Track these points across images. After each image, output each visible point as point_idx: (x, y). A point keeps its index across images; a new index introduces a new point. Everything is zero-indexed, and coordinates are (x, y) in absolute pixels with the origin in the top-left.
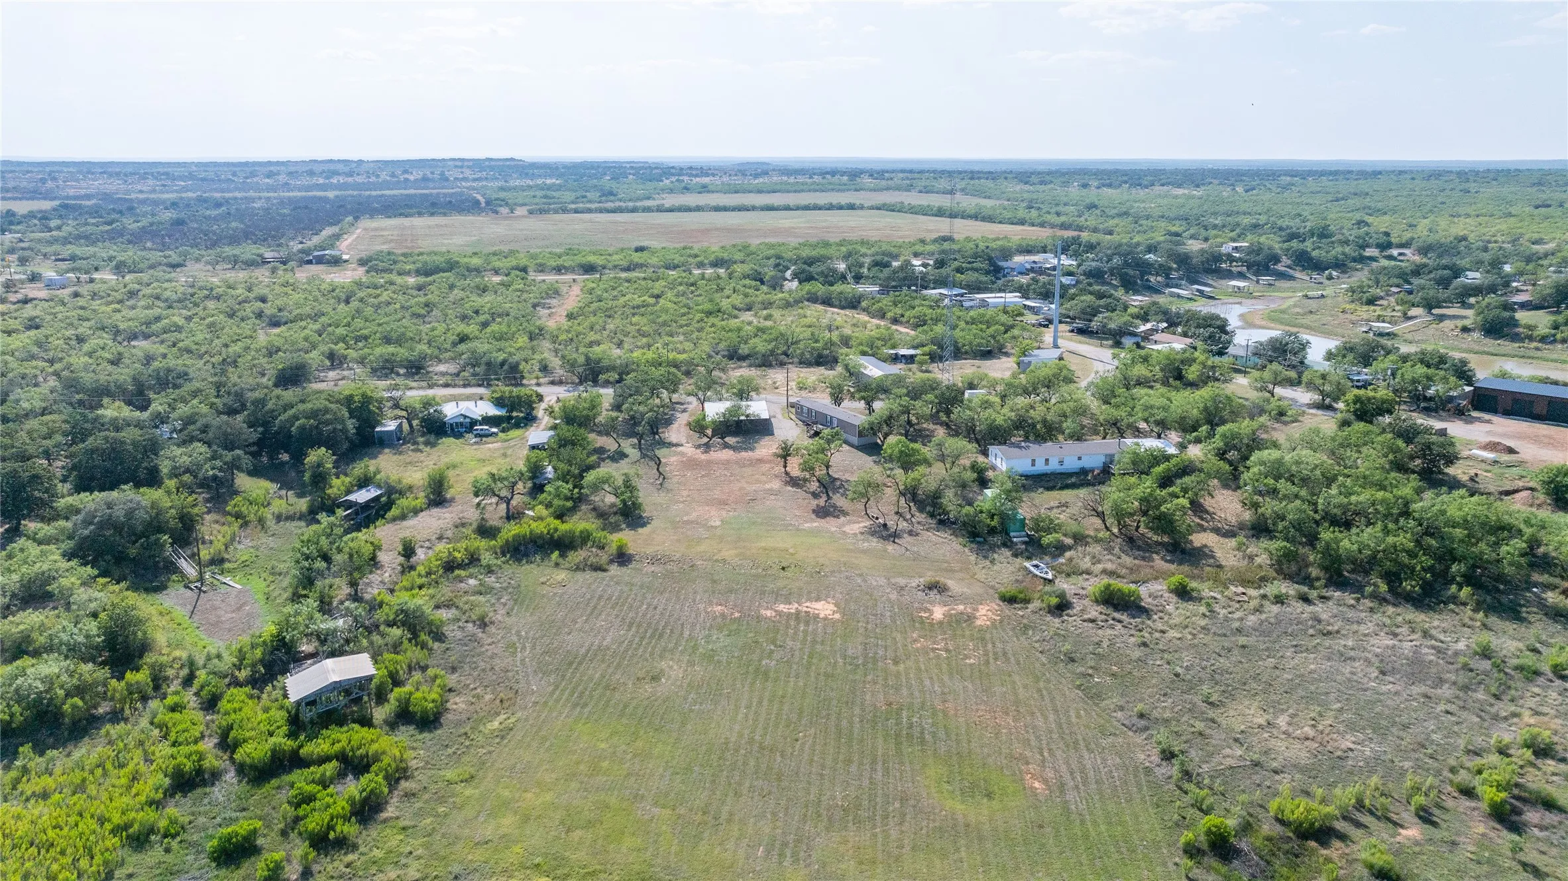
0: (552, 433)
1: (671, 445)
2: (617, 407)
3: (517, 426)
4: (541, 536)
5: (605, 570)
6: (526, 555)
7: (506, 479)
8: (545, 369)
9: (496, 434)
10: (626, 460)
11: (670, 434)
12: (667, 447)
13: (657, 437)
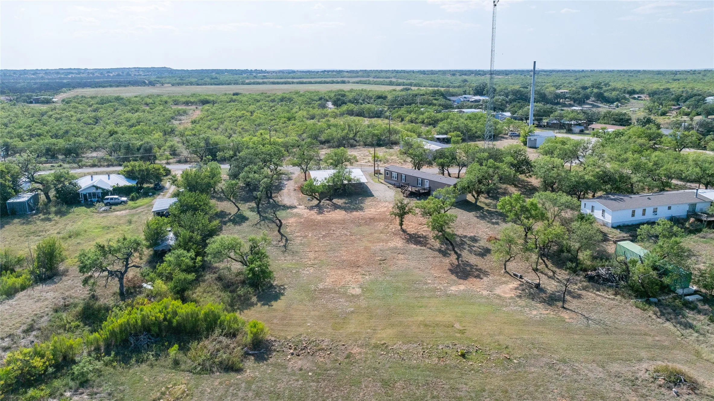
0: (175, 200)
1: (286, 207)
2: (234, 176)
3: (146, 194)
4: (157, 323)
5: (239, 370)
6: (137, 350)
7: (118, 250)
8: (174, 153)
9: (125, 202)
10: (247, 223)
11: (283, 198)
12: (283, 210)
13: (271, 201)
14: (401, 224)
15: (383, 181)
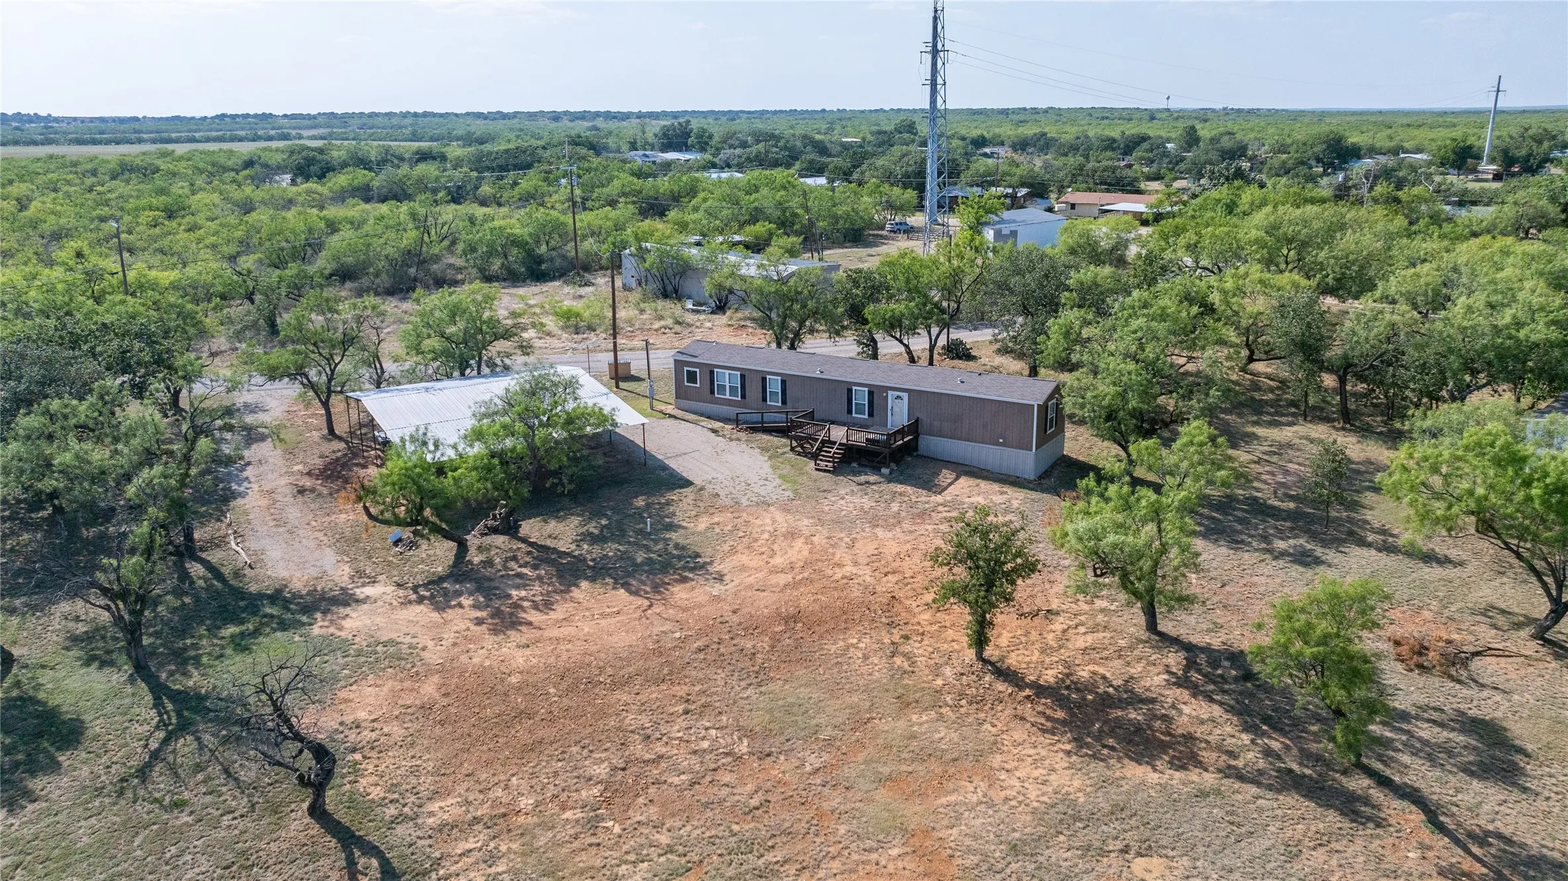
1: (292, 607)
10: (80, 767)
11: (253, 544)
12: (283, 626)
13: (196, 569)
14: (980, 641)
15: (670, 409)
